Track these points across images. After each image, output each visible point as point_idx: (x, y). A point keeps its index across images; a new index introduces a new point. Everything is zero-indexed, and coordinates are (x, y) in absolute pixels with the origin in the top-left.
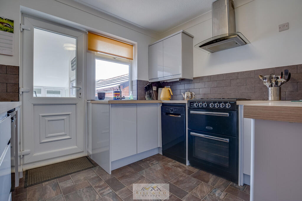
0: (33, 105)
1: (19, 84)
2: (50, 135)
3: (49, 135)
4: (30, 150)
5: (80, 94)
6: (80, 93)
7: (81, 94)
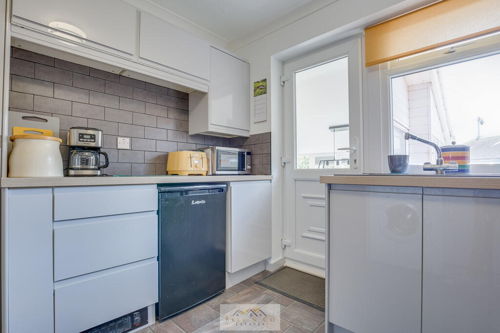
0: (294, 181)
1: (271, 153)
2: (313, 228)
3: (311, 228)
4: (290, 241)
5: (355, 163)
6: (355, 161)
7: (357, 162)
